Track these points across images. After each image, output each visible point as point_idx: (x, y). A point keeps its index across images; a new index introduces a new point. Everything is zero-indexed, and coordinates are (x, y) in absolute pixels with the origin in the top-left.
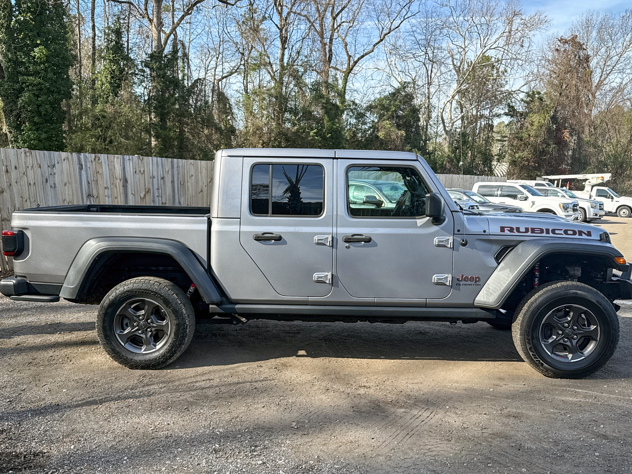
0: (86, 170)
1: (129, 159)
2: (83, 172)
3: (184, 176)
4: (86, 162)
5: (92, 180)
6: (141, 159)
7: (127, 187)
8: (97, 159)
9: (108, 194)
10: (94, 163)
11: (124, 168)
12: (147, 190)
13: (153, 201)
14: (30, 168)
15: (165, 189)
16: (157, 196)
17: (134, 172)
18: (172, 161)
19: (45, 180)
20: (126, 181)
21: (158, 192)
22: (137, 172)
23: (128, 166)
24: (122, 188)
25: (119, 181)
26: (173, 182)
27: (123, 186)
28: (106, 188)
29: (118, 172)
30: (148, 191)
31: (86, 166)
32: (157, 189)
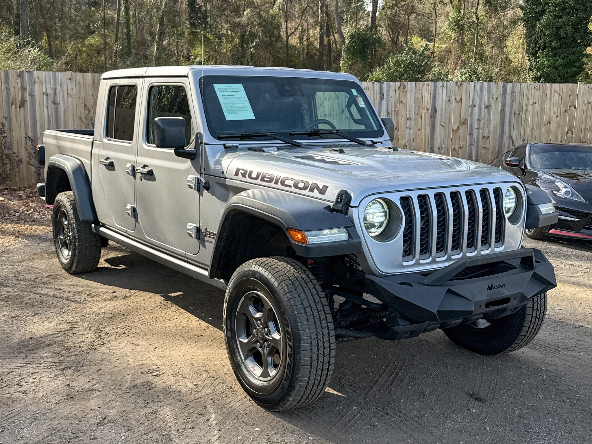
0: (388, 100)
1: (443, 86)
2: (384, 102)
3: (520, 104)
4: (388, 91)
5: (393, 110)
6: (459, 84)
7: (435, 117)
8: (402, 87)
9: (410, 125)
10: (398, 92)
11: (434, 97)
12: (462, 121)
13: (470, 134)
14: (328, 99)
15: (489, 120)
16: (477, 129)
17: (448, 99)
18: (504, 86)
19: (340, 111)
20: (435, 110)
21: (479, 124)
22: (453, 100)
23: (440, 93)
24: (428, 120)
25: (426, 111)
26: (503, 111)
27: (431, 117)
28: (408, 119)
29: (426, 101)
30: (464, 123)
31: (388, 95)
32: (478, 120)
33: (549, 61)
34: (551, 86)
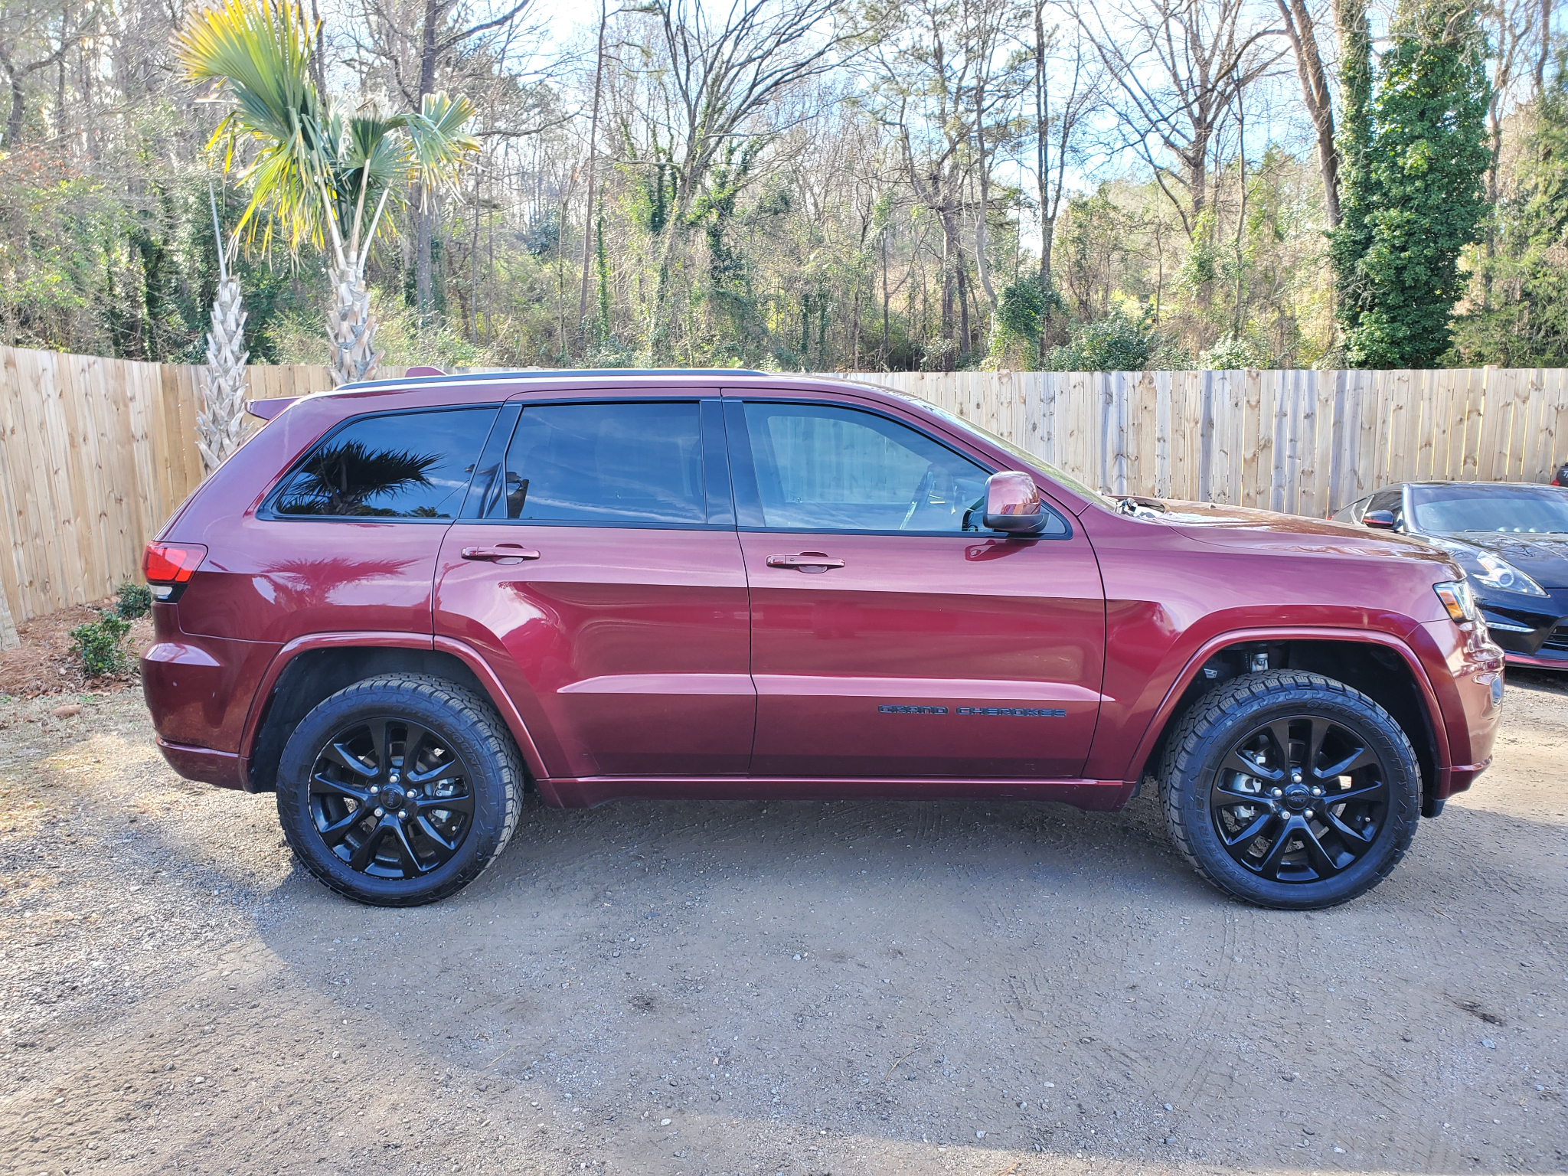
0: (1120, 405)
1: (1224, 378)
2: (1113, 409)
3: (1373, 411)
4: (1120, 388)
5: (1130, 423)
6: (1254, 375)
7: (1211, 436)
8: (1147, 381)
9: (1163, 451)
10: (1138, 390)
11: (1208, 398)
12: (1262, 443)
13: (1277, 468)
14: (1005, 405)
15: (1312, 441)
16: (1290, 457)
17: (1234, 401)
18: (1339, 377)
19: (1031, 427)
20: (1209, 423)
21: (1294, 448)
22: (1243, 404)
23: (1219, 391)
24: (1198, 441)
25: (1192, 424)
26: (1338, 423)
27: (1202, 435)
28: (1159, 440)
29: (1193, 406)
30: (1265, 446)
31: (1120, 396)
32: (1291, 440)
33: (1381, 330)
34: (1432, 374)
